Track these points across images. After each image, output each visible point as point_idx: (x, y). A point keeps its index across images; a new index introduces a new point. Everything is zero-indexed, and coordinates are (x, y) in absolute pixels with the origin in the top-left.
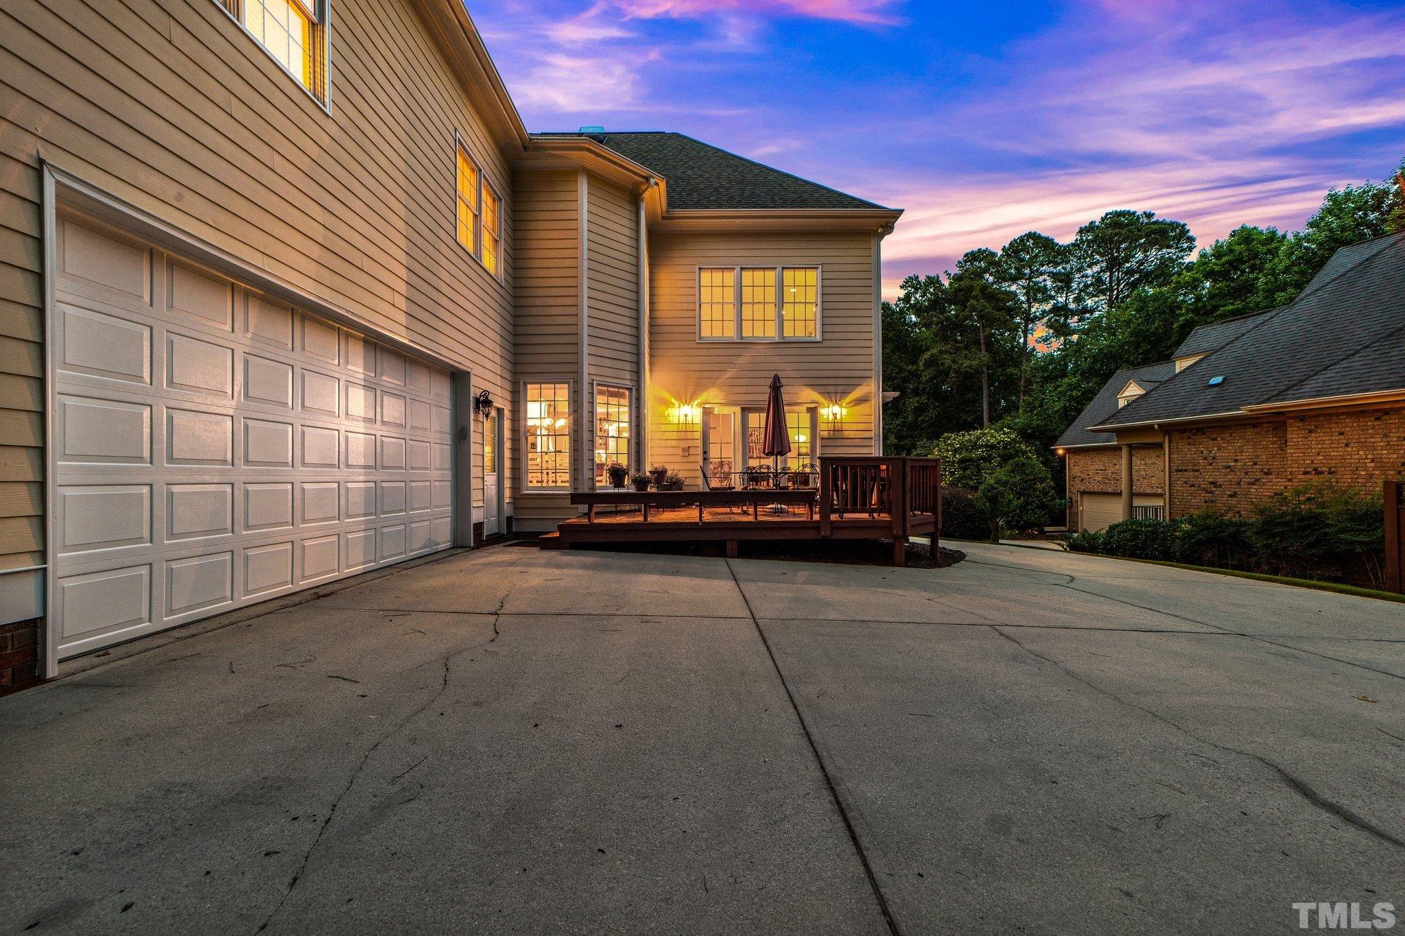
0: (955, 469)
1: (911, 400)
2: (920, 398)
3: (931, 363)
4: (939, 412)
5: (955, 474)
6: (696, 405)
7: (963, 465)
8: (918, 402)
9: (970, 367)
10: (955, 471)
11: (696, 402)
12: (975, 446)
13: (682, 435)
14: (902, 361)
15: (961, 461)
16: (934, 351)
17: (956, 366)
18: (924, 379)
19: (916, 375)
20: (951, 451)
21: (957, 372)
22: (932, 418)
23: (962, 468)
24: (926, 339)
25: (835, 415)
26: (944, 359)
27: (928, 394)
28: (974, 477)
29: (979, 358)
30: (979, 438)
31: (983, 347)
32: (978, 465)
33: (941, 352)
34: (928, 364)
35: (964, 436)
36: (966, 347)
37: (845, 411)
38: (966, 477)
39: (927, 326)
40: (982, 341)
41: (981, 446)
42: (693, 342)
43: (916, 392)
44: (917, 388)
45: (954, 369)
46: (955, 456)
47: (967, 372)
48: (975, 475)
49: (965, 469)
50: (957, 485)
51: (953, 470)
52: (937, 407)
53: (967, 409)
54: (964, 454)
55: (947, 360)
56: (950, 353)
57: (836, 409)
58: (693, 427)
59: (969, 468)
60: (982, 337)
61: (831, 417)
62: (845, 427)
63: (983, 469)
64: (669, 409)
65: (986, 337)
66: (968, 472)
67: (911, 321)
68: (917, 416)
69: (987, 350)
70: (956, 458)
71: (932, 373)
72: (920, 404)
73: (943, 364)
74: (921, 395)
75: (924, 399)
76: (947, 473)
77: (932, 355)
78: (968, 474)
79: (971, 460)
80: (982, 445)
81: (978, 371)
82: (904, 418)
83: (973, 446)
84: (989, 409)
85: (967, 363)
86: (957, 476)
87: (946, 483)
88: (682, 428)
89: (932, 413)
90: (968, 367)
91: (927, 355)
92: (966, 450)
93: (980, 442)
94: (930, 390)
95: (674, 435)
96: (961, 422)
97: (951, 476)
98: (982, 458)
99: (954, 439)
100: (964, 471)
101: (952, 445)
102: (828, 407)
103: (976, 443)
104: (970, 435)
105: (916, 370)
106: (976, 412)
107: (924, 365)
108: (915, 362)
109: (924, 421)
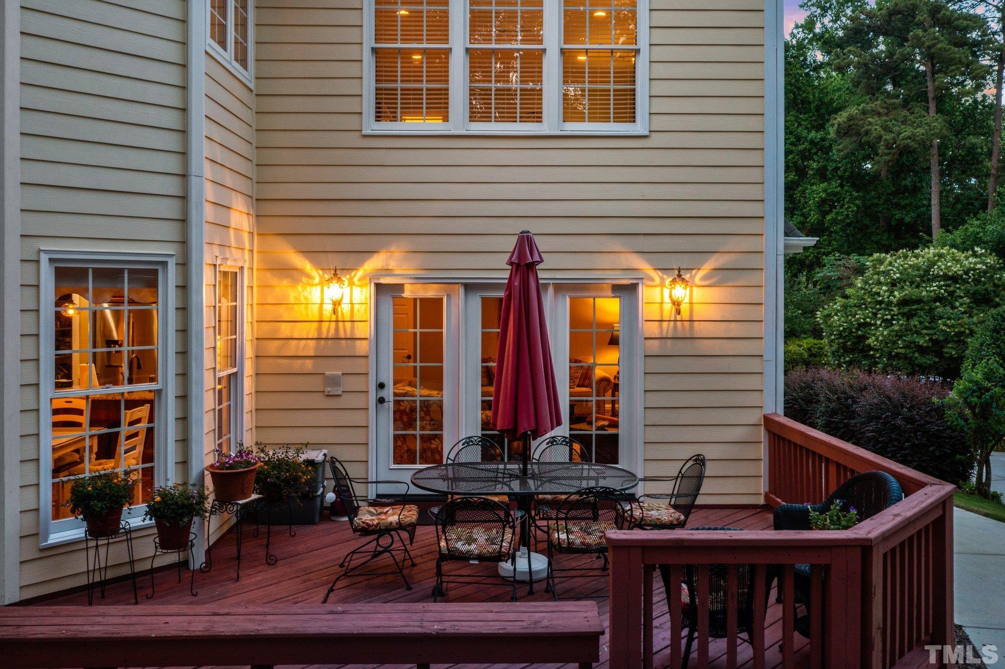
0: (893, 316)
1: (814, 187)
2: (830, 184)
3: (848, 130)
4: (858, 207)
5: (892, 324)
6: (360, 280)
7: (906, 309)
8: (825, 191)
9: (911, 137)
10: (892, 319)
11: (360, 273)
12: (926, 276)
13: (329, 348)
14: (800, 125)
15: (903, 302)
16: (853, 110)
17: (888, 137)
18: (835, 154)
19: (824, 148)
20: (886, 284)
21: (889, 146)
22: (847, 216)
23: (903, 314)
24: (839, 89)
25: (676, 304)
26: (870, 123)
27: (841, 178)
28: (924, 331)
29: (926, 124)
30: (932, 264)
31: (932, 105)
32: (931, 310)
33: (864, 112)
34: (845, 131)
35: (906, 257)
36: (906, 104)
37: (699, 294)
38: (911, 330)
39: (841, 69)
40: (931, 95)
41: (936, 278)
42: (357, 133)
43: (822, 175)
44: (824, 168)
45: (886, 140)
46: (891, 293)
47: (907, 146)
48: (926, 328)
49: (909, 316)
50: (895, 343)
51: (889, 317)
52: (856, 198)
53: (903, 203)
54: (908, 291)
55: (875, 125)
56: (879, 114)
57: (680, 292)
58: (353, 328)
59: (915, 315)
60: (930, 88)
61: (668, 307)
62: (701, 329)
63: (941, 318)
64: (300, 288)
65: (938, 88)
66: (915, 322)
67: (815, 61)
68: (825, 214)
69: (939, 111)
70: (895, 297)
71: (850, 147)
72: (828, 195)
73: (867, 133)
74: (830, 179)
75: (834, 186)
76: (879, 322)
77: (851, 118)
78: (915, 326)
79: (919, 301)
80: (938, 276)
81: (925, 146)
82: (803, 215)
83: (922, 277)
84: (941, 204)
85: (907, 131)
86: (896, 328)
87: (877, 339)
88: (328, 330)
89: (849, 209)
90: (909, 138)
91: (842, 117)
92: (912, 283)
93: (935, 270)
94: (845, 171)
95: (310, 348)
96: (893, 223)
97: (886, 328)
98: (938, 299)
99: (890, 264)
100: (908, 320)
101: (886, 273)
102: (662, 285)
103: (927, 271)
104: (917, 257)
105: (823, 139)
106: (918, 207)
107: (838, 132)
108: (820, 127)
109: (834, 221)
